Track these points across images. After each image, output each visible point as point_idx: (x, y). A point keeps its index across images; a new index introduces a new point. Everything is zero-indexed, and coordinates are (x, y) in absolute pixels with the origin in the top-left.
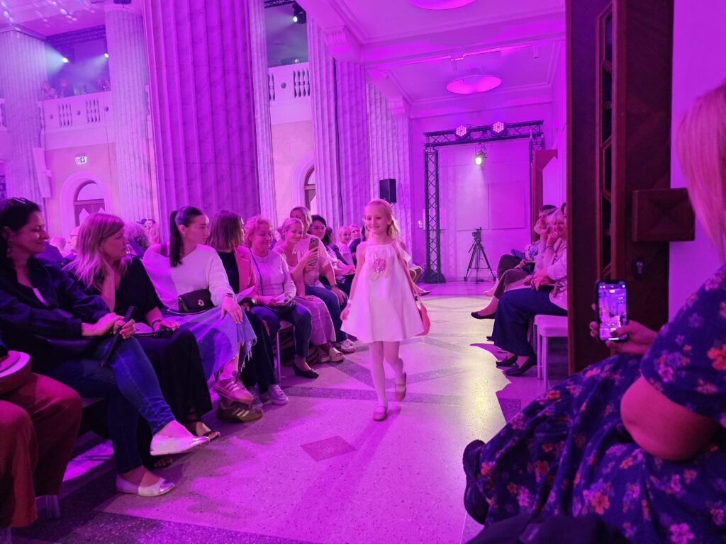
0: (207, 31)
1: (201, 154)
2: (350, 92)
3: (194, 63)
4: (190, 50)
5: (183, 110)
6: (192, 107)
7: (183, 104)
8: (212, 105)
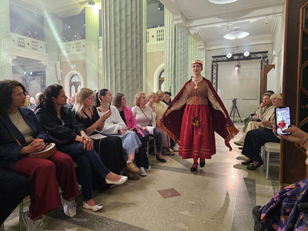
0: (126, 17)
1: (121, 66)
2: (181, 39)
3: (120, 30)
4: (119, 24)
5: (115, 48)
6: (118, 47)
7: (115, 46)
8: (126, 46)
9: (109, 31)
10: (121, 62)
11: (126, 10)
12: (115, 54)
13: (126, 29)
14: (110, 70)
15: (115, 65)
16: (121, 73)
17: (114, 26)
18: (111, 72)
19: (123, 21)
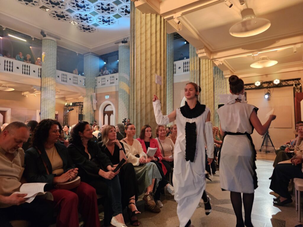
0: (151, 56)
1: (146, 100)
2: (206, 71)
3: (146, 68)
4: (145, 63)
5: (141, 84)
6: (143, 83)
7: (141, 82)
8: (151, 82)
9: (136, 69)
10: (146, 96)
11: (151, 50)
12: (141, 89)
13: (151, 67)
14: (136, 103)
15: (141, 98)
16: (146, 106)
17: (141, 64)
18: (137, 105)
19: (149, 59)
